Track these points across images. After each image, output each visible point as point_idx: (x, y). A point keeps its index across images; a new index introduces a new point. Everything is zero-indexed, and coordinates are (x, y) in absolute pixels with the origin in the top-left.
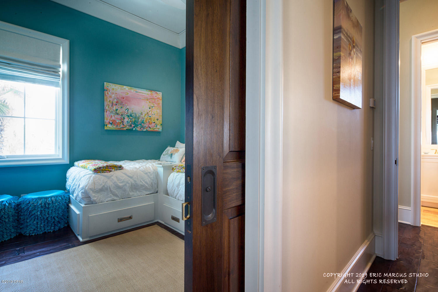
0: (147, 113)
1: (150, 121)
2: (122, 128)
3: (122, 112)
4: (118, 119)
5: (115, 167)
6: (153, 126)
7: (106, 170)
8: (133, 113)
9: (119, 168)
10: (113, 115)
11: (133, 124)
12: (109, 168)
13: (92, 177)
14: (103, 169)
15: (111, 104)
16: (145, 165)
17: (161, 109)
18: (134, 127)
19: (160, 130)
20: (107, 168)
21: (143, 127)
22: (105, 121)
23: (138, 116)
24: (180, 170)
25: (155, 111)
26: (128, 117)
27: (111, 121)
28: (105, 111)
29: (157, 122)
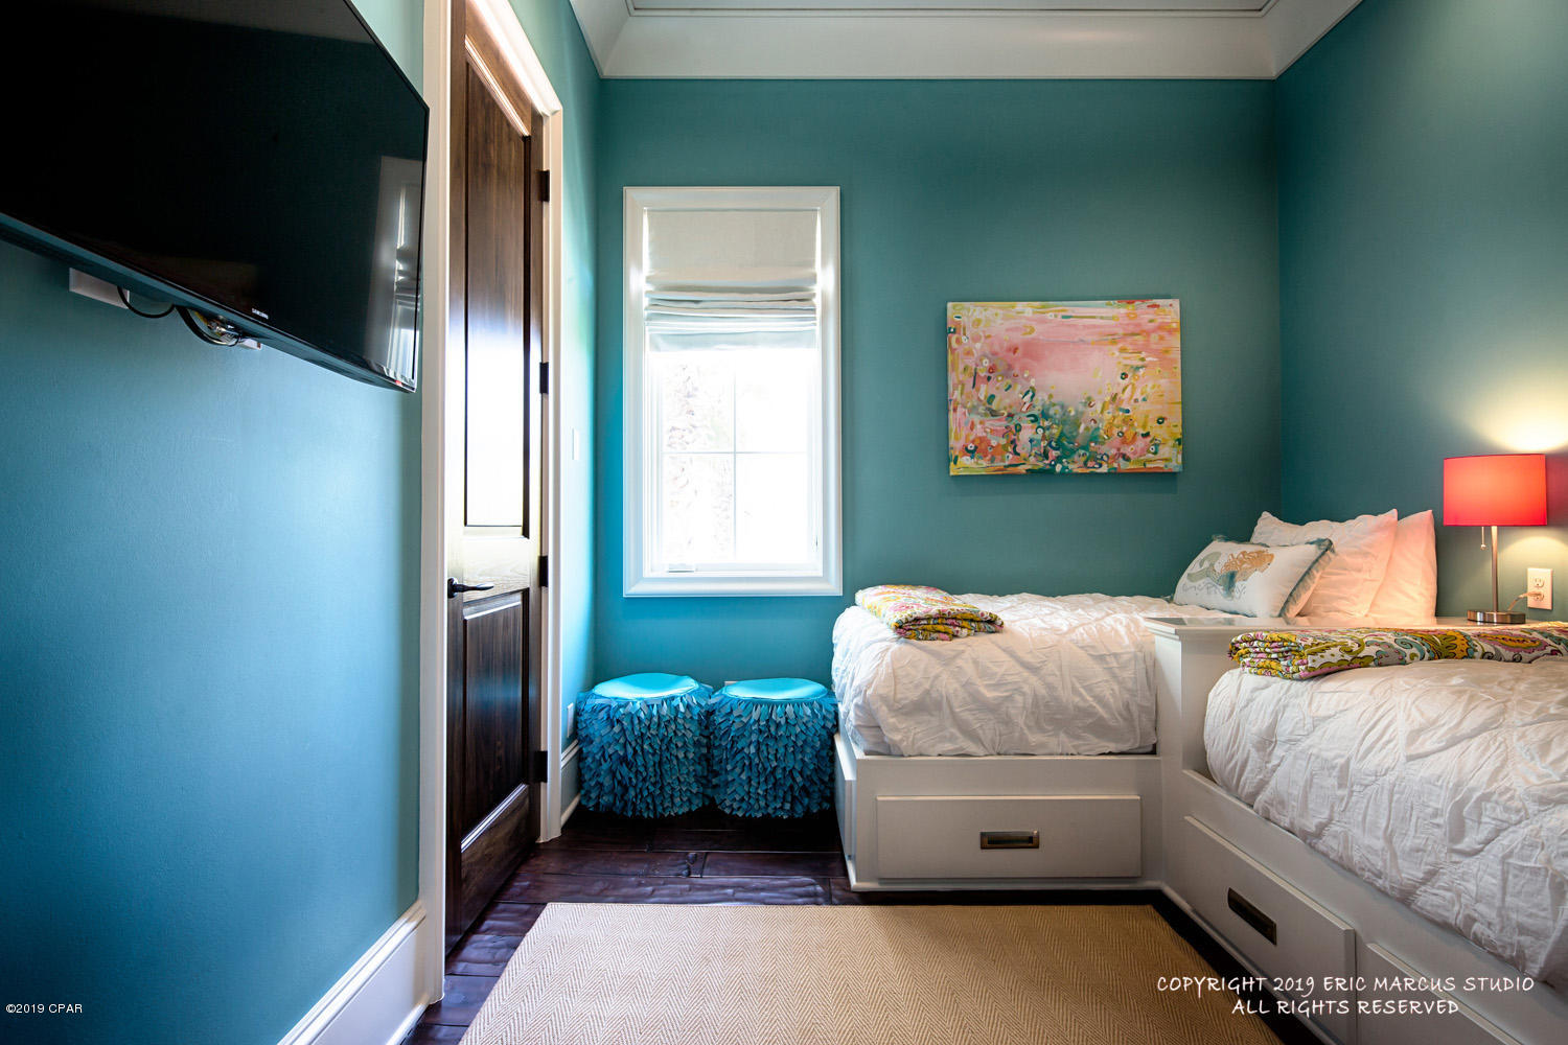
0: (1114, 398)
1: (1124, 429)
2: (1010, 466)
3: (1010, 407)
4: (997, 430)
5: (972, 620)
6: (1139, 450)
7: (939, 632)
8: (1054, 405)
9: (988, 626)
10: (976, 419)
11: (1051, 447)
12: (949, 622)
13: (889, 654)
14: (929, 627)
15: (972, 379)
16: (1097, 620)
17: (1179, 370)
18: (1058, 459)
19: (1176, 464)
20: (939, 621)
21: (1095, 459)
22: (952, 442)
23: (1073, 413)
25: (1150, 385)
26: (1032, 421)
27: (973, 442)
28: (951, 408)
29: (1158, 432)
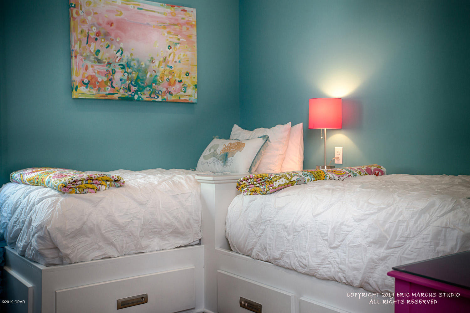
0: (165, 59)
1: (170, 77)
2: (109, 94)
3: (109, 58)
4: (101, 72)
5: (107, 180)
6: (177, 90)
7: (89, 188)
8: (134, 60)
9: (116, 183)
10: (89, 64)
11: (132, 84)
12: (95, 182)
13: (59, 203)
14: (83, 186)
15: (86, 38)
16: (170, 178)
17: (196, 48)
18: (136, 92)
19: (194, 99)
20: (89, 182)
21: (156, 93)
22: (74, 77)
23: (144, 66)
24: (258, 189)
25: (182, 54)
26: (122, 68)
27: (87, 78)
28: (73, 55)
29: (186, 80)
